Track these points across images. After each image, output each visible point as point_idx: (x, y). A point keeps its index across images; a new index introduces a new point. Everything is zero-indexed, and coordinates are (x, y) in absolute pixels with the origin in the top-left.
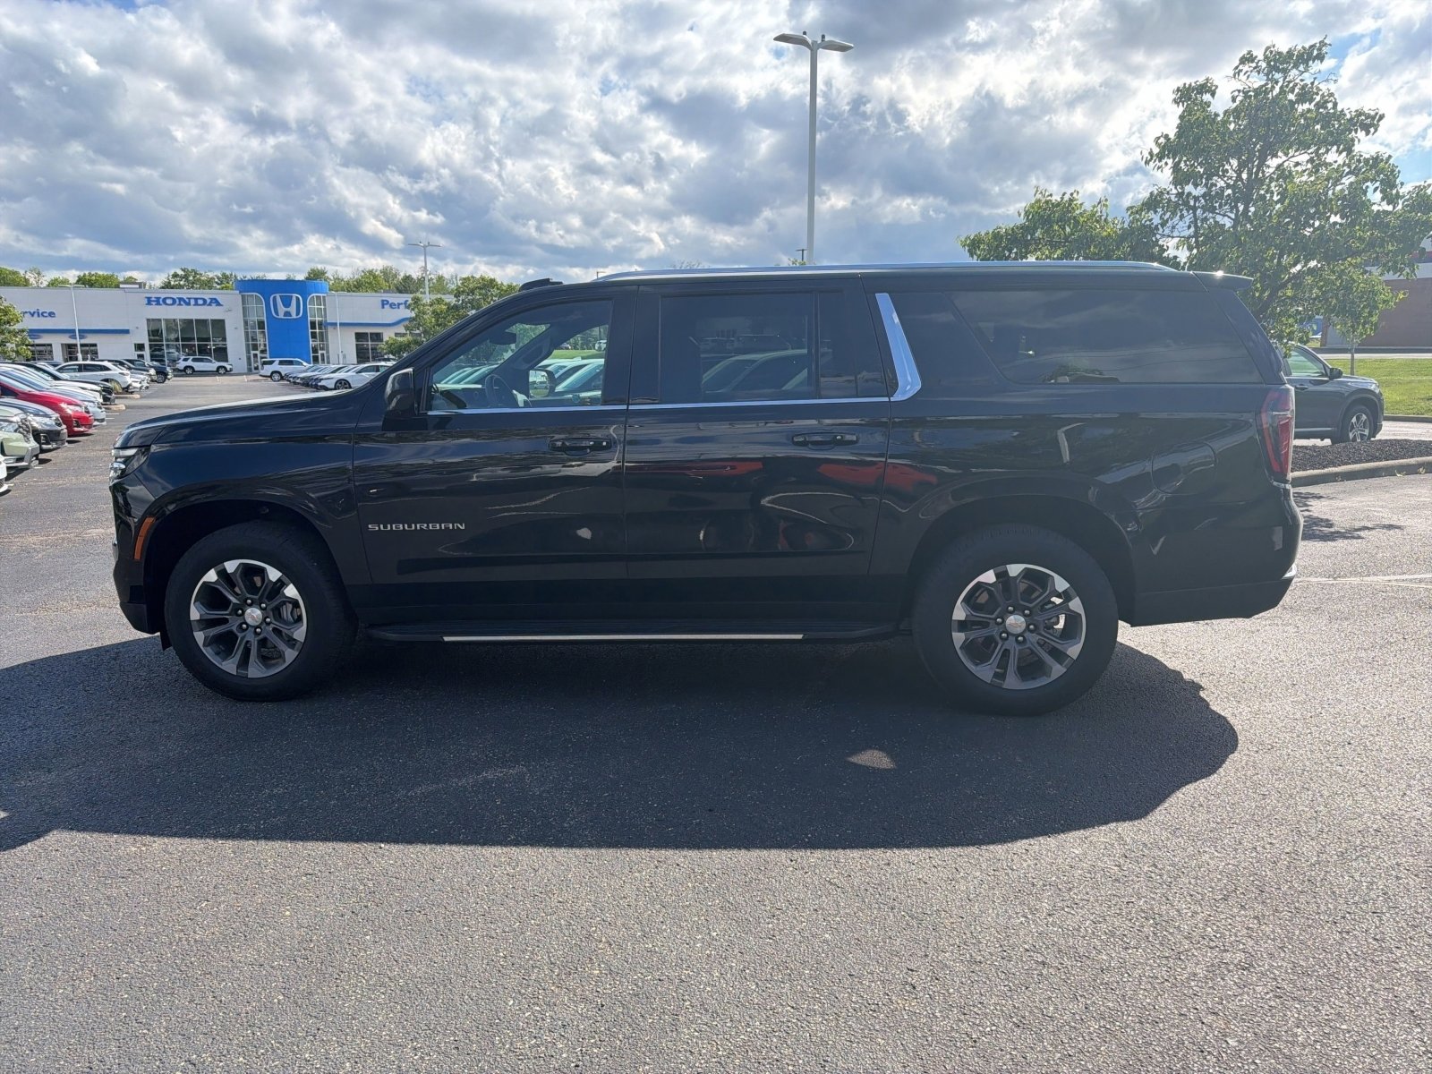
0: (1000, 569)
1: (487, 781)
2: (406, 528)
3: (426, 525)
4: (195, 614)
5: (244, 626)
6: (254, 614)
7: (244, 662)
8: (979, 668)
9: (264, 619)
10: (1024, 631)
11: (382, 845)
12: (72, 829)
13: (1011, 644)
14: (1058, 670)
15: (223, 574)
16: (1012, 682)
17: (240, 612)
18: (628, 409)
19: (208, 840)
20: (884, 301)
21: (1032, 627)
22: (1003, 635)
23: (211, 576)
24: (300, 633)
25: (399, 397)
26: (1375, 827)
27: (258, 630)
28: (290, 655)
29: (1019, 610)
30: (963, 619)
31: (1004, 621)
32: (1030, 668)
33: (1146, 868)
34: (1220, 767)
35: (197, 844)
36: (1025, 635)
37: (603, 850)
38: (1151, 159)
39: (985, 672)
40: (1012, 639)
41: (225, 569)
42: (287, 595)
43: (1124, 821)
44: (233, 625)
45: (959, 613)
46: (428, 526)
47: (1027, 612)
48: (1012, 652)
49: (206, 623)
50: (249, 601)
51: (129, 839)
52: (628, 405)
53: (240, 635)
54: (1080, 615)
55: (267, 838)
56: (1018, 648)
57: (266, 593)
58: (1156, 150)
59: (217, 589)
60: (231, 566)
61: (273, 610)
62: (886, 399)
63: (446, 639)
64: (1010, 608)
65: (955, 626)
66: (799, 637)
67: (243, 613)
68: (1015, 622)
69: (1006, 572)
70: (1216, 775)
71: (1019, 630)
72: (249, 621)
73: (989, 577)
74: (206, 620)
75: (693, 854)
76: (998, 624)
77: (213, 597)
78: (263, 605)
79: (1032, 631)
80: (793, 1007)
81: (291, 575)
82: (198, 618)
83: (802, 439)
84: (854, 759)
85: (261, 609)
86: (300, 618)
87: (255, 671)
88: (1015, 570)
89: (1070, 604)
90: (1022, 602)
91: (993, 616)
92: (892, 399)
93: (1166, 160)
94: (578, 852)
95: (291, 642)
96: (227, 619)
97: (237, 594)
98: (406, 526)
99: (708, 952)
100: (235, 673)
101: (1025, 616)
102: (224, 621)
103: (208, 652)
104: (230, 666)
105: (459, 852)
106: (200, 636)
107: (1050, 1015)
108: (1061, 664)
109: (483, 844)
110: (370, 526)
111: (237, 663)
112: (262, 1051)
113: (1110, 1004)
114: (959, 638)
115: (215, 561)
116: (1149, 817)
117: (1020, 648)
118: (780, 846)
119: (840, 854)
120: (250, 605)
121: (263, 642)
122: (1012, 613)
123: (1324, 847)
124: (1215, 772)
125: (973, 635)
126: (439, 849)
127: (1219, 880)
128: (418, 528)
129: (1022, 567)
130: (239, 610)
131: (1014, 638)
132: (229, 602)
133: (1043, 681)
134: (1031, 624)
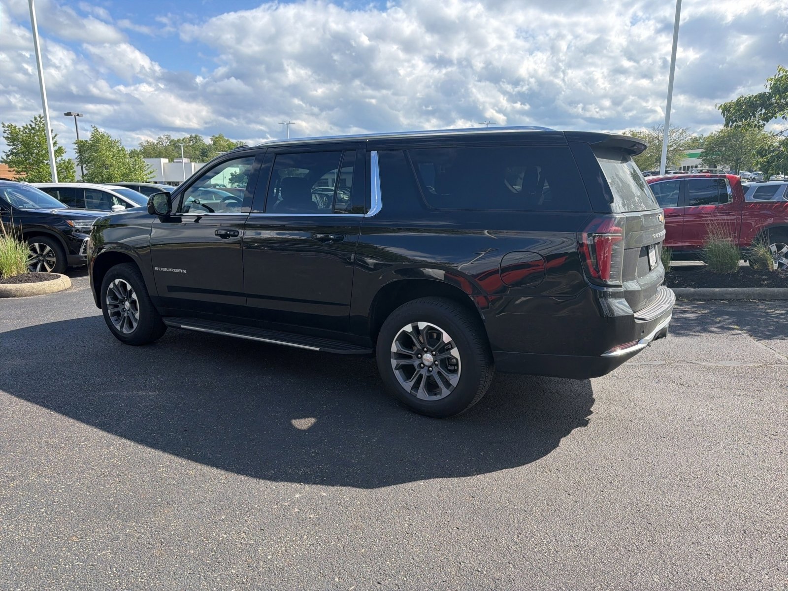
0: (415, 324)
4: (108, 301)
5: (125, 309)
6: (127, 305)
7: (122, 327)
8: (404, 383)
9: (129, 308)
10: (432, 365)
13: (424, 372)
14: (445, 392)
15: (115, 285)
16: (422, 394)
18: (249, 215)
20: (374, 154)
22: (421, 365)
23: (111, 286)
24: (137, 315)
27: (129, 312)
28: (135, 325)
29: (429, 351)
30: (396, 352)
31: (422, 357)
36: (432, 367)
39: (408, 386)
40: (425, 368)
41: (115, 283)
42: (133, 297)
44: (120, 309)
45: (394, 348)
46: (174, 270)
47: (434, 353)
48: (424, 377)
49: (113, 307)
50: (125, 298)
53: (122, 313)
54: (458, 360)
56: (427, 374)
57: (129, 295)
59: (114, 292)
60: (117, 282)
61: (131, 303)
62: (362, 215)
63: (182, 326)
64: (424, 349)
65: (392, 355)
66: (318, 349)
67: (124, 304)
68: (428, 358)
69: (418, 326)
71: (430, 364)
72: (125, 307)
73: (408, 328)
74: (111, 305)
76: (418, 358)
77: (113, 295)
78: (129, 301)
79: (436, 365)
81: (133, 287)
82: (109, 303)
84: (294, 422)
86: (138, 309)
87: (125, 330)
88: (422, 325)
89: (452, 351)
90: (430, 347)
91: (415, 353)
92: (366, 216)
95: (136, 319)
96: (119, 306)
97: (120, 295)
98: (167, 269)
100: (120, 330)
101: (433, 355)
103: (112, 319)
104: (118, 327)
106: (110, 312)
108: (447, 389)
110: (155, 268)
111: (120, 325)
114: (394, 362)
115: (112, 279)
117: (429, 374)
120: (126, 300)
121: (129, 318)
122: (426, 352)
125: (403, 362)
128: (171, 271)
129: (426, 324)
130: (122, 302)
131: (427, 368)
132: (118, 298)
133: (438, 397)
134: (436, 361)
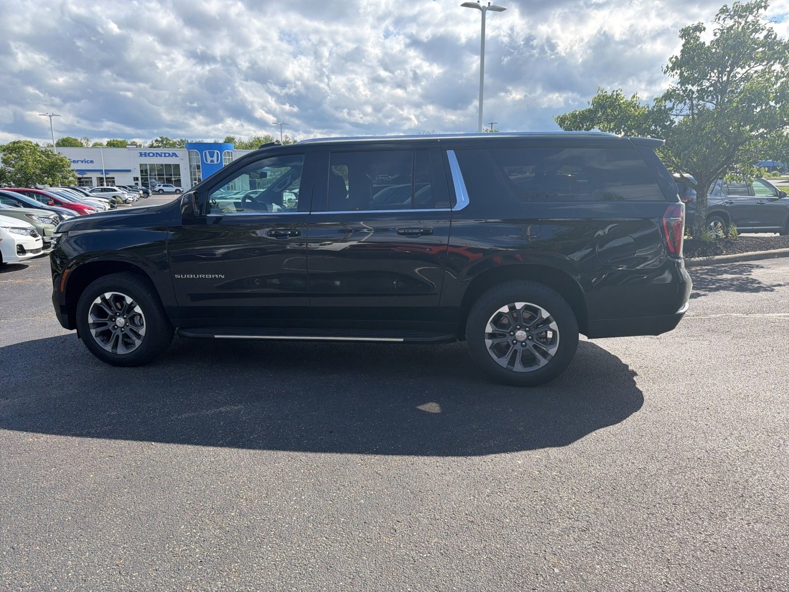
0: (511, 305)
1: (221, 412)
2: (194, 277)
3: (204, 275)
4: (91, 320)
5: (116, 327)
6: (120, 321)
7: (115, 346)
8: (500, 359)
9: (126, 324)
10: (526, 340)
11: (153, 443)
12: (5, 428)
13: (518, 347)
14: (543, 362)
15: (104, 299)
16: (518, 367)
17: (114, 319)
18: (310, 214)
19: (69, 437)
20: (451, 155)
21: (530, 337)
22: (514, 341)
23: (98, 300)
24: (142, 331)
25: (186, 206)
26: (699, 456)
27: (123, 329)
28: (138, 343)
29: (522, 328)
30: (491, 332)
31: (514, 334)
32: (528, 360)
33: (554, 473)
34: (625, 419)
35: (63, 438)
36: (526, 342)
37: (265, 451)
38: (668, 70)
39: (503, 362)
40: (519, 344)
41: (105, 297)
42: (136, 311)
43: (555, 447)
44: (110, 326)
45: (489, 329)
46: (205, 276)
47: (527, 329)
48: (519, 351)
49: (97, 325)
50: (118, 314)
51: (31, 434)
52: (310, 211)
53: (113, 332)
54: (556, 331)
55: (98, 437)
56: (522, 349)
57: (126, 310)
58: (670, 65)
59: (101, 307)
60: (108, 295)
61: (130, 319)
62: (450, 210)
63: (216, 336)
64: (518, 327)
65: (486, 336)
66: (402, 340)
67: (115, 320)
68: (521, 334)
69: (515, 307)
70: (620, 424)
71: (523, 339)
72: (118, 324)
73: (505, 309)
74: (98, 323)
75: (311, 455)
76: (511, 335)
77: (99, 312)
78: (125, 316)
79: (529, 340)
80: (326, 538)
81: (138, 300)
82: (92, 322)
83: (403, 232)
84: (421, 407)
85: (124, 318)
86: (143, 324)
87: (121, 351)
88: (519, 305)
89: (550, 325)
90: (524, 324)
91: (508, 331)
92: (453, 210)
93: (676, 71)
94: (252, 451)
95: (138, 336)
96: (107, 323)
97: (112, 310)
98: (194, 276)
99: (296, 507)
100: (111, 352)
101: (526, 331)
102: (106, 324)
103: (98, 340)
104: (108, 348)
105: (190, 448)
106: (93, 332)
107: (462, 550)
108: (546, 359)
109: (204, 445)
110: (176, 276)
111: (112, 346)
112: (49, 544)
113: (498, 546)
114: (489, 342)
115: (100, 293)
116: (570, 446)
117: (523, 349)
118: (359, 452)
119: (390, 458)
120: (119, 316)
121: (126, 336)
122: (519, 329)
123: (663, 466)
124: (620, 422)
125: (497, 341)
126: (181, 446)
127: (593, 481)
128: (200, 277)
129: (523, 304)
130: (113, 318)
131: (520, 343)
132: (108, 314)
133: (535, 368)
134: (529, 336)
